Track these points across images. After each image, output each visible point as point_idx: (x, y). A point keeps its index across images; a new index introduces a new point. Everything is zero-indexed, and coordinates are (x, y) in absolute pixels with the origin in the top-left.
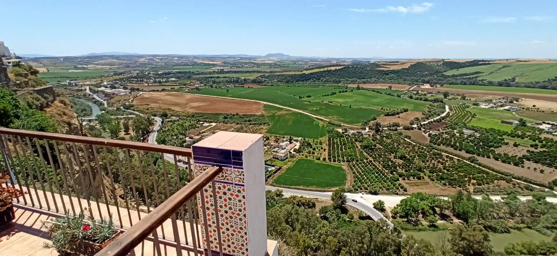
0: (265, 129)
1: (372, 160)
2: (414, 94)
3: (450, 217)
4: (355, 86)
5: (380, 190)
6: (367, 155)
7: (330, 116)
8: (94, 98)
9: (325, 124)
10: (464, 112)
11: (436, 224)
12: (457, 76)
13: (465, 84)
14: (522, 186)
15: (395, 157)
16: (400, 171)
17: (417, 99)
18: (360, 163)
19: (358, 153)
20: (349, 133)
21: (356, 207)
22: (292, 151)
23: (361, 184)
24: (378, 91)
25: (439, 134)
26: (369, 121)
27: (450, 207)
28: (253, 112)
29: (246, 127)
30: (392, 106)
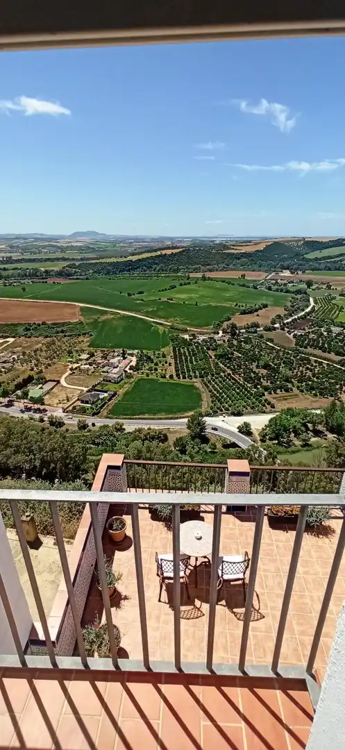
0: (87, 342)
1: (231, 372)
2: (272, 284)
3: (324, 433)
4: (200, 275)
5: (244, 409)
6: (223, 366)
7: (170, 318)
9: (166, 330)
10: (330, 305)
11: (309, 443)
12: (320, 259)
13: (330, 269)
15: (258, 367)
16: (264, 383)
17: (277, 290)
18: (217, 378)
19: (212, 365)
20: (199, 340)
21: (218, 434)
22: (127, 369)
23: (221, 404)
24: (229, 282)
25: (305, 335)
26: (222, 322)
27: (323, 421)
28: (67, 319)
29: (59, 341)
30: (249, 301)
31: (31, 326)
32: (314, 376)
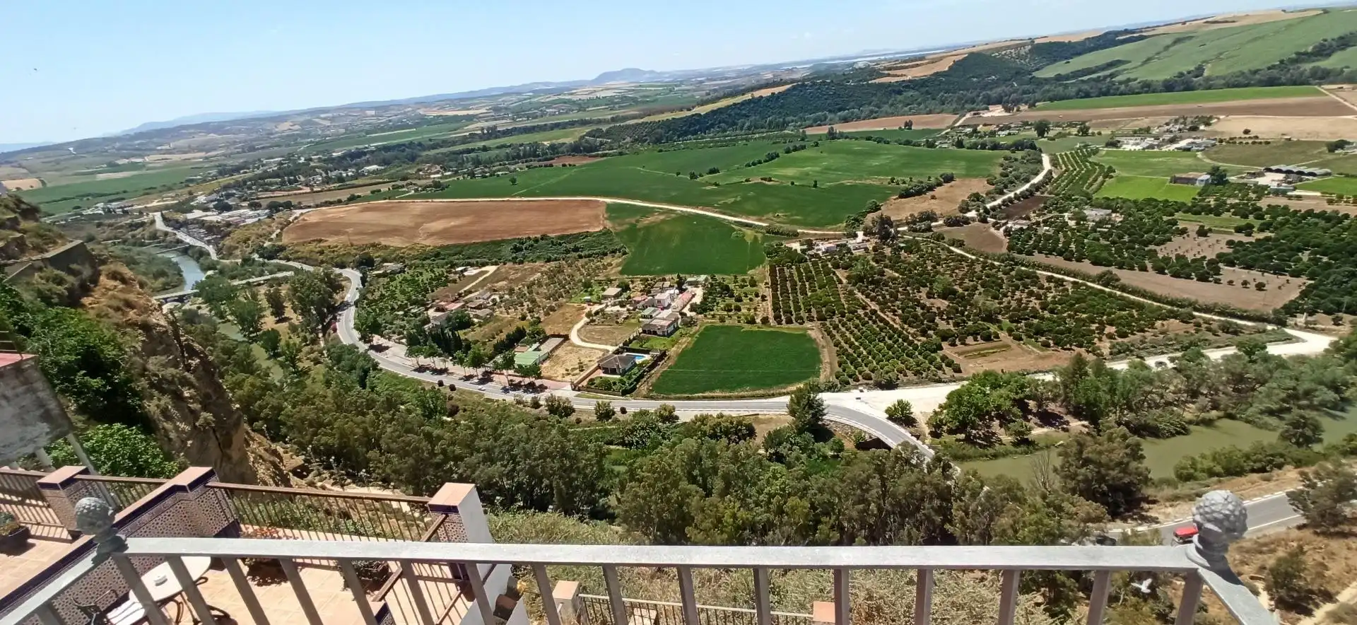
0: (618, 265)
1: (877, 308)
2: (966, 134)
3: (1062, 418)
4: (824, 130)
5: (901, 376)
6: (863, 297)
7: (768, 213)
8: (179, 242)
9: (760, 236)
10: (1086, 166)
11: (1030, 437)
12: (1067, 77)
13: (1087, 95)
14: (1214, 326)
15: (930, 295)
16: (943, 325)
17: (974, 146)
18: (849, 320)
19: (842, 296)
20: (818, 250)
21: (848, 423)
22: (686, 310)
23: (856, 368)
24: (880, 138)
25: (1029, 228)
26: (864, 215)
27: (1059, 395)
28: (583, 227)
29: (570, 266)
30: (916, 171)
31: (523, 244)
32: (1043, 309)
